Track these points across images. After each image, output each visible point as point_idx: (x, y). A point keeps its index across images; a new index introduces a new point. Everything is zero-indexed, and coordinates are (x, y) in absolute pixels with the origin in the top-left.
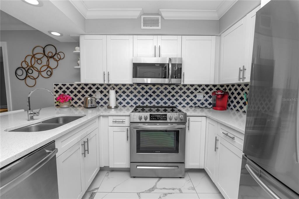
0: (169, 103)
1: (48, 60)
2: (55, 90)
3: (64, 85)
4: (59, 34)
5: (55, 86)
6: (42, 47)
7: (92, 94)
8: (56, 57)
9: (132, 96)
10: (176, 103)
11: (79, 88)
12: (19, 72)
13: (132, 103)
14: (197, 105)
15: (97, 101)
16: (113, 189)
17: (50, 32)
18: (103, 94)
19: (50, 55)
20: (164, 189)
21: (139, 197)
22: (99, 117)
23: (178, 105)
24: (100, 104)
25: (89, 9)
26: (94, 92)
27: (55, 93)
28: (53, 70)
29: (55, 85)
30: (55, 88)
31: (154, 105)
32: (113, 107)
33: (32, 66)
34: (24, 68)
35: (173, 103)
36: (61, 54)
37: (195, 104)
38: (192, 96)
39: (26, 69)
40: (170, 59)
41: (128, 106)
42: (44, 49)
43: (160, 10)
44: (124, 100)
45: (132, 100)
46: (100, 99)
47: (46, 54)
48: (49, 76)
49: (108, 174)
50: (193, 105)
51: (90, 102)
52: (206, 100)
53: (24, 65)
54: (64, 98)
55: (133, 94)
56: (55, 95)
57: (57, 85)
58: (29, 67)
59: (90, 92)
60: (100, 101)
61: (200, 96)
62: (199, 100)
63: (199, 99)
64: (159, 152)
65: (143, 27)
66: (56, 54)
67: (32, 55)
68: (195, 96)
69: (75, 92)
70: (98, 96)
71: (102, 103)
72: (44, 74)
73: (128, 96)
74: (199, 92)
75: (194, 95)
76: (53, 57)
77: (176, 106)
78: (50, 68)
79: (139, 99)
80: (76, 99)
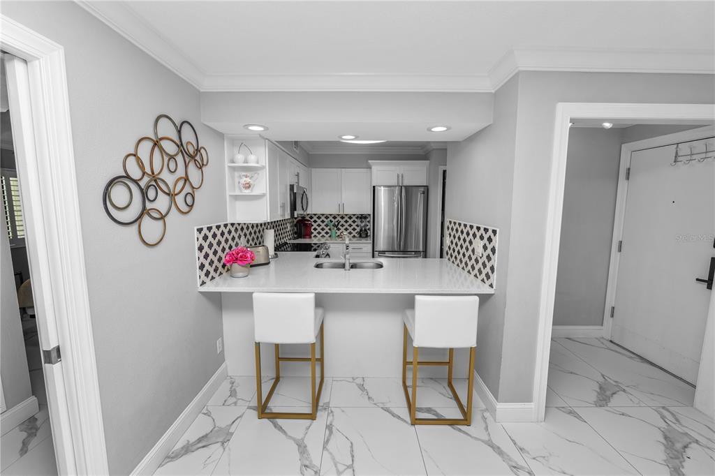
3: (210, 229)
6: (174, 123)
12: (119, 195)
19: (191, 150)
33: (155, 178)
34: (136, 182)
39: (143, 184)
48: (189, 208)
57: (200, 230)
58: (146, 179)
66: (198, 149)
67: (155, 140)
72: (180, 200)
78: (192, 186)
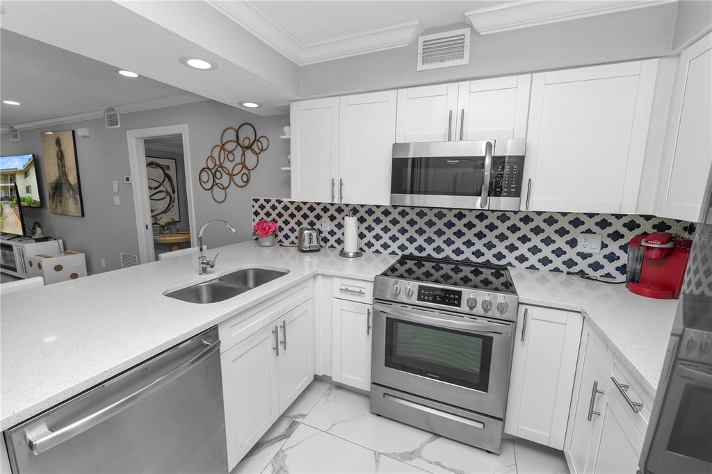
0: (489, 255)
1: (244, 154)
2: (254, 210)
3: (268, 201)
4: (256, 106)
5: (253, 203)
6: (235, 130)
7: (315, 221)
8: (255, 147)
9: (394, 230)
10: (510, 257)
11: (292, 209)
12: (204, 176)
13: (394, 247)
14: (575, 269)
15: (323, 235)
16: (331, 427)
17: (241, 104)
18: (336, 222)
19: (246, 143)
20: (438, 464)
21: (377, 461)
22: (315, 276)
23: (515, 263)
24: (329, 244)
25: (304, 46)
26: (318, 217)
27: (254, 216)
28: (251, 172)
29: (254, 200)
30: (253, 206)
31: (447, 257)
32: (351, 254)
33: (221, 166)
34: (210, 170)
35: (500, 256)
36: (264, 140)
37: (570, 263)
38: (560, 242)
39: (213, 171)
40: (489, 146)
41: (386, 253)
42: (237, 132)
43: (466, 14)
44: (377, 237)
45: (394, 239)
46: (329, 233)
47: (241, 142)
48: (245, 184)
49: (329, 391)
50: (564, 268)
51: (307, 239)
52: (612, 258)
53: (211, 165)
54: (265, 229)
55: (399, 227)
56: (254, 220)
57: (256, 201)
58: (216, 167)
59: (312, 216)
60: (329, 237)
61: (590, 245)
62: (584, 256)
63: (587, 251)
64: (438, 377)
65: (420, 67)
66: (255, 140)
67: (220, 145)
68: (573, 243)
69: (286, 216)
70: (326, 225)
71: (332, 240)
72: (238, 179)
73: (386, 230)
74: (589, 231)
75: (568, 237)
76: (251, 146)
77: (510, 264)
78: (247, 168)
79: (411, 240)
80: (286, 230)
